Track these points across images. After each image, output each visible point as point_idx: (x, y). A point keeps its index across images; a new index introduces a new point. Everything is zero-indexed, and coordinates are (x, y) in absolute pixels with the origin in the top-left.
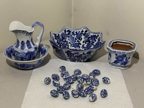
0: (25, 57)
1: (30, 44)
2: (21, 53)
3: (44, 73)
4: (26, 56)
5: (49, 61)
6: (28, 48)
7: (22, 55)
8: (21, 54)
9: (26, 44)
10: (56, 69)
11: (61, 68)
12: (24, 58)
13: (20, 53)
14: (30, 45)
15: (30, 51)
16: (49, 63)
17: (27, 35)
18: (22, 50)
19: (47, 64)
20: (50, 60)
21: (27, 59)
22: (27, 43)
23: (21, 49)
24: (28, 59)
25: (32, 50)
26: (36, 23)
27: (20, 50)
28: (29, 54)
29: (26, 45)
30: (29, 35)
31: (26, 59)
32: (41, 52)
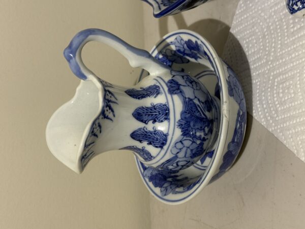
0: (198, 142)
1: (151, 109)
2: (175, 151)
3: (288, 88)
4: (194, 136)
5: (238, 37)
6: (166, 122)
7: (186, 153)
8: (181, 155)
9: (145, 122)
10: (288, 25)
11: (296, 8)
12: (201, 144)
13: (176, 157)
14: (154, 107)
15: (178, 117)
16: (244, 44)
17: (111, 115)
18: (165, 147)
19: (246, 50)
20: (233, 31)
21: (206, 135)
22: (142, 121)
23: (161, 147)
24: (207, 129)
25: (176, 105)
26: (69, 59)
27: (163, 152)
28: (189, 126)
29: (150, 126)
30: (112, 105)
31: (206, 137)
32: (188, 58)
